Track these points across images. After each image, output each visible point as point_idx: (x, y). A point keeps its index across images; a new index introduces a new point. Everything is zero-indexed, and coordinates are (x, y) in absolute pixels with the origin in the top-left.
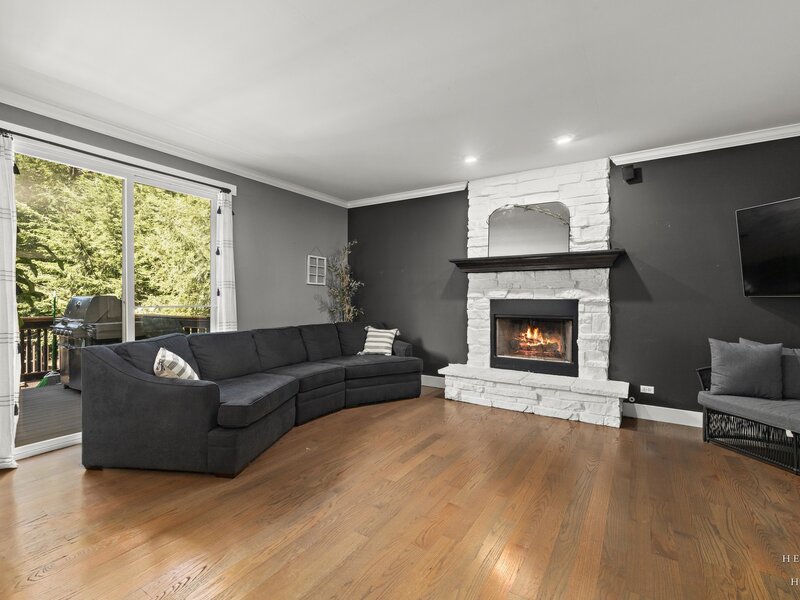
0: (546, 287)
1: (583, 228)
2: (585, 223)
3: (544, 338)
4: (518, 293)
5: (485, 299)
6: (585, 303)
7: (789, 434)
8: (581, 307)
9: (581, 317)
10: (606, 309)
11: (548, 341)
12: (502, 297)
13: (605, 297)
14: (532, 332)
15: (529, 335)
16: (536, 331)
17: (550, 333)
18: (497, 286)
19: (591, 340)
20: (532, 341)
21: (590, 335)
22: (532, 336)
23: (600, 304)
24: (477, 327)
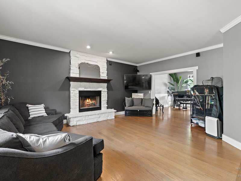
0: (95, 87)
1: (102, 73)
2: (103, 72)
3: (92, 101)
4: (87, 89)
5: (77, 90)
6: (103, 91)
7: (138, 111)
8: (102, 92)
9: (102, 95)
10: (107, 93)
11: (93, 102)
12: (83, 90)
13: (106, 90)
14: (88, 100)
15: (87, 101)
16: (89, 99)
17: (93, 100)
18: (81, 87)
19: (104, 100)
20: (88, 102)
21: (104, 99)
22: (88, 101)
23: (105, 92)
24: (74, 100)
